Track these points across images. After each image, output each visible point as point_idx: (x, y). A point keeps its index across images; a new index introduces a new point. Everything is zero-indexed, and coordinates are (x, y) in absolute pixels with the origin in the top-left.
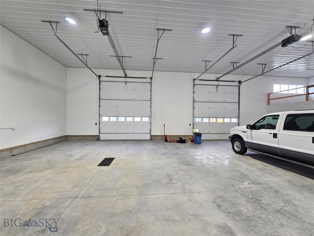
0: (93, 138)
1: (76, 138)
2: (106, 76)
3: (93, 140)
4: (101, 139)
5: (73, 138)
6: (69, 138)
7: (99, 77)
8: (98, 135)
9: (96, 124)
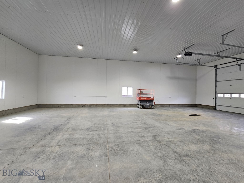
0: (211, 108)
1: (201, 106)
2: (221, 65)
3: (211, 109)
4: (217, 109)
5: (200, 106)
6: (197, 106)
7: (216, 66)
8: (215, 106)
9: (214, 98)
